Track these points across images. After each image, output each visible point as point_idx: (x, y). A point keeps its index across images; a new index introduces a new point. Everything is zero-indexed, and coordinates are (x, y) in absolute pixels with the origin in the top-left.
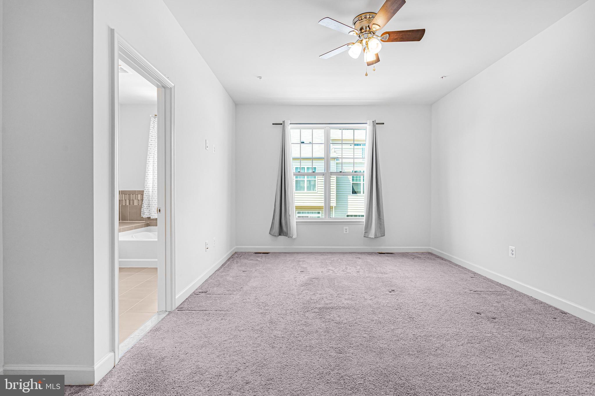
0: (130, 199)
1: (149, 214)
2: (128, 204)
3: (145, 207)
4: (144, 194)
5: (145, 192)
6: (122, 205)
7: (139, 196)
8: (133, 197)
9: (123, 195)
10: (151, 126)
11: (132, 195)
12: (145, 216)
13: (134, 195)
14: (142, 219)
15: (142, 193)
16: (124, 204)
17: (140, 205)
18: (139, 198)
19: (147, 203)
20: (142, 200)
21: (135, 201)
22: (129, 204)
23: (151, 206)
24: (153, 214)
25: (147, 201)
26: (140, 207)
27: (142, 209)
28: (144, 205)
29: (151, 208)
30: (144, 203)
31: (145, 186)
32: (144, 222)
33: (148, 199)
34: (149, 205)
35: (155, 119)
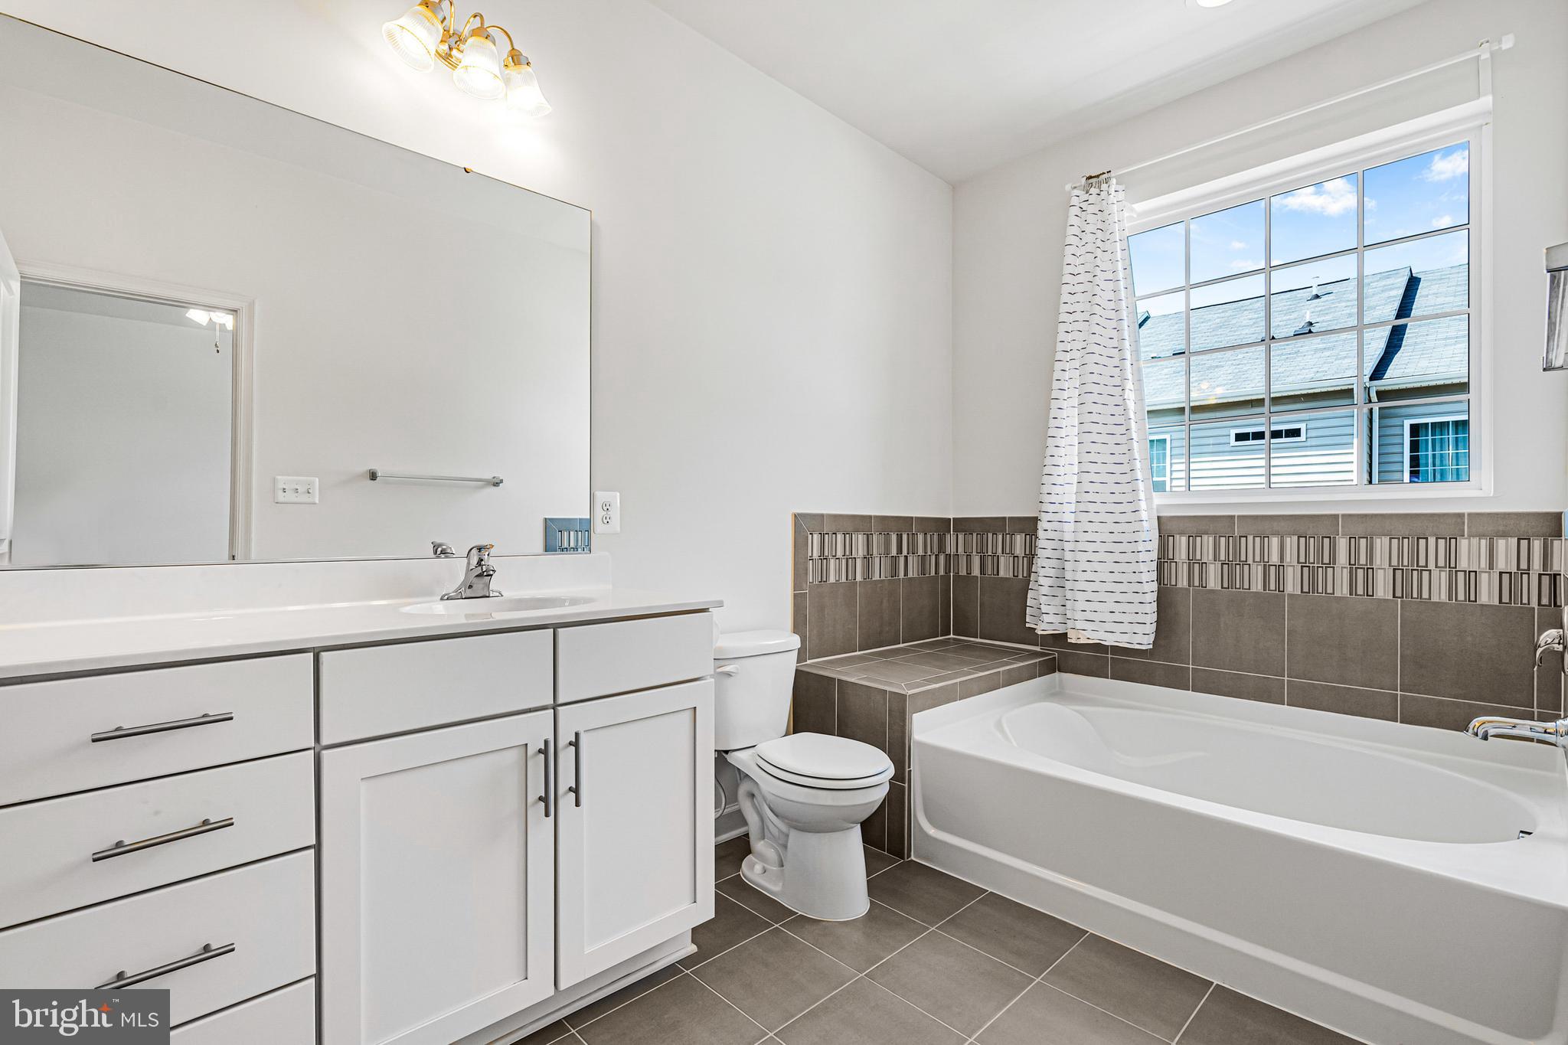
0: (985, 550)
1: (1059, 619)
2: (976, 572)
3: (1044, 590)
4: (1041, 534)
5: (1041, 525)
6: (957, 576)
7: (1019, 538)
8: (995, 542)
9: (961, 537)
10: (1071, 231)
11: (990, 535)
12: (1046, 625)
13: (1000, 537)
14: (1030, 636)
15: (1029, 526)
16: (963, 572)
17: (1020, 577)
18: (1019, 550)
19: (1052, 573)
20: (1031, 556)
21: (1002, 560)
22: (982, 571)
23: (1068, 585)
24: (1079, 625)
25: (1054, 563)
26: (1022, 587)
27: (1030, 594)
28: (1042, 581)
29: (1069, 595)
30: (1042, 572)
31: (1046, 498)
32: (1038, 649)
33: (1057, 554)
34: (1059, 582)
35: (1086, 197)
